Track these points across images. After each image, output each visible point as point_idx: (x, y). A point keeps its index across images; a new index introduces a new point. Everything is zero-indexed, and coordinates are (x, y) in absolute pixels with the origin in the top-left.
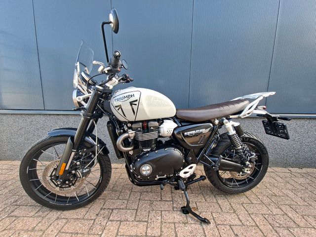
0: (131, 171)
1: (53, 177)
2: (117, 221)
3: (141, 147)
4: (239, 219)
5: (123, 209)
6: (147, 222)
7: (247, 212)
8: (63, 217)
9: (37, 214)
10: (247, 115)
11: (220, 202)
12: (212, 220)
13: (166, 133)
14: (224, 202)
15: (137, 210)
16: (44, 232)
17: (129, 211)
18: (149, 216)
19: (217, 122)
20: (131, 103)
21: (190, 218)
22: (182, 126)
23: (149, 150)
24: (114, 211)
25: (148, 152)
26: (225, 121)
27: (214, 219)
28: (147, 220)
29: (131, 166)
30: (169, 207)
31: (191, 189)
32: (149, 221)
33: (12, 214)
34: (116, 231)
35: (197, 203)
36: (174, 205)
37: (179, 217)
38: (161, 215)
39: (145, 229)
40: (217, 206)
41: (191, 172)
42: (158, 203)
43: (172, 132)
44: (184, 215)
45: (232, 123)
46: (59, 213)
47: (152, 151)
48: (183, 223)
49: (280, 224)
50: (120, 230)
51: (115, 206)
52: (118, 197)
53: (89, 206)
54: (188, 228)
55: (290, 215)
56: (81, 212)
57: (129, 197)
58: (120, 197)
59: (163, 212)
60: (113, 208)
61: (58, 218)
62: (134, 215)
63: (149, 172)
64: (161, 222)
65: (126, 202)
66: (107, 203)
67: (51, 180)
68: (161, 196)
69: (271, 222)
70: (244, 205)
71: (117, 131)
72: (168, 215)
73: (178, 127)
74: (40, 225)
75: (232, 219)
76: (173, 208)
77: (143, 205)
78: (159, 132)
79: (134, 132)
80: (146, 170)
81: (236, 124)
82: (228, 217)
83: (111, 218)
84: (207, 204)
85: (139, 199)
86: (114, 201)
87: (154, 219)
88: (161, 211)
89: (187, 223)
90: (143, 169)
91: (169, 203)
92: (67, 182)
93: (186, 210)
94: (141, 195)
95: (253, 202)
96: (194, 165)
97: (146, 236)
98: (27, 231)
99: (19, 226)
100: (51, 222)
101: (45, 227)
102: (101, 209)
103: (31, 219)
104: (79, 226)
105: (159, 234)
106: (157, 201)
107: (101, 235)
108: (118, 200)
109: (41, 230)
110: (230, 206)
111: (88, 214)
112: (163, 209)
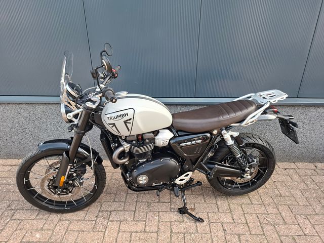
0: (128, 180)
1: (51, 187)
2: (117, 221)
3: (136, 158)
4: (232, 217)
5: (121, 211)
6: (145, 221)
7: (242, 212)
8: (64, 219)
9: (38, 217)
10: (250, 124)
11: (219, 203)
12: (207, 219)
13: (162, 143)
14: (223, 203)
15: (135, 211)
16: (53, 231)
17: (127, 213)
18: (146, 216)
19: (215, 132)
20: (125, 122)
21: (185, 217)
22: (179, 136)
23: (145, 160)
24: (112, 213)
25: (144, 163)
26: (224, 132)
27: (208, 219)
28: (145, 219)
29: (127, 175)
30: (166, 208)
32: (147, 221)
33: (14, 218)
34: (118, 229)
35: (196, 205)
36: (172, 207)
37: (176, 216)
38: (159, 215)
39: (144, 227)
40: (214, 207)
41: (187, 179)
42: (156, 204)
43: (167, 143)
44: (180, 215)
45: (231, 133)
46: (59, 215)
47: (147, 161)
48: (179, 221)
49: (269, 222)
50: (121, 228)
51: (112, 209)
52: (114, 200)
53: (86, 209)
54: (183, 225)
55: (283, 214)
56: (80, 214)
57: (126, 199)
58: (116, 200)
59: (160, 213)
60: (111, 210)
61: (60, 220)
62: (133, 215)
63: (145, 182)
64: (159, 221)
65: (123, 204)
66: (103, 206)
67: (49, 189)
68: (159, 198)
69: (261, 220)
70: (243, 206)
71: (112, 145)
72: (165, 215)
73: (175, 137)
74: (46, 225)
75: (226, 218)
76: (171, 209)
77: (140, 207)
78: (155, 143)
79: (129, 145)
80: (143, 180)
81: (236, 134)
82: (223, 216)
83: (111, 219)
84: (205, 205)
85: (137, 201)
86: (111, 203)
87: (151, 219)
88: (159, 212)
89: (183, 221)
90: (140, 179)
91: (167, 204)
92: (64, 190)
93: (183, 211)
94: (138, 197)
95: (253, 202)
96: (190, 173)
97: (145, 232)
98: (37, 230)
99: (28, 227)
100: (55, 223)
101: (52, 227)
102: (99, 211)
103: (35, 221)
104: (82, 226)
105: (156, 230)
106: (155, 203)
107: (105, 232)
108: (115, 203)
109: (50, 229)
110: (228, 207)
111: (87, 216)
112: (160, 210)
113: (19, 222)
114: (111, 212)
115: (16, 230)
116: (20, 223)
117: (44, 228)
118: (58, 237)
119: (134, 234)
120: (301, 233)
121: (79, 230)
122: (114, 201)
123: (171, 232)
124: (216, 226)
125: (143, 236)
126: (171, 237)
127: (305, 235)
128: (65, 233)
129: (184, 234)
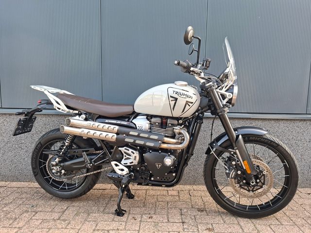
5: (122, 230)
11: (242, 223)
14: (247, 223)
15: (139, 231)
30: (178, 227)
31: (206, 211)
35: (214, 225)
36: (185, 227)
40: (237, 227)
42: (165, 224)
51: (111, 228)
60: (109, 229)
65: (124, 224)
66: (99, 225)
68: (168, 218)
70: (272, 227)
76: (184, 229)
77: (145, 226)
84: (225, 225)
85: (141, 221)
86: (109, 223)
91: (178, 225)
94: (142, 217)
95: (284, 223)
106: (163, 222)
108: (114, 222)
110: (253, 227)
114: (108, 231)
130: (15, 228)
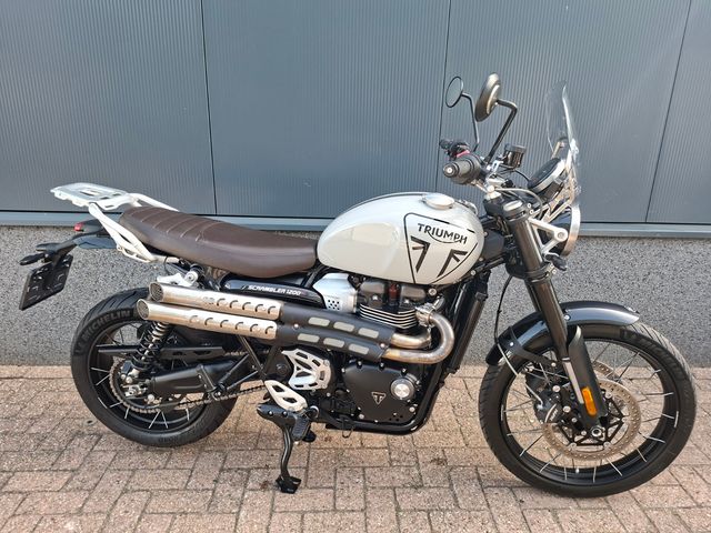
6: (334, 488)
15: (307, 468)
16: (109, 515)
18: (335, 477)
28: (332, 485)
30: (380, 459)
32: (338, 487)
33: (8, 488)
34: (269, 506)
35: (447, 451)
36: (393, 456)
37: (403, 476)
38: (364, 475)
39: (331, 499)
42: (356, 452)
48: (412, 486)
50: (276, 504)
51: (253, 464)
52: (256, 445)
54: (423, 494)
58: (261, 446)
59: (367, 471)
60: (250, 466)
61: (126, 491)
64: (365, 488)
72: (378, 474)
76: (391, 461)
77: (318, 458)
83: (250, 485)
84: (468, 451)
87: (347, 482)
88: (364, 468)
89: (421, 486)
91: (381, 452)
97: (335, 510)
98: (68, 515)
99: (44, 508)
100: (114, 498)
101: (106, 506)
102: (222, 470)
103: (63, 495)
104: (182, 502)
105: (362, 506)
106: (353, 449)
107: (238, 513)
108: (257, 452)
109: (100, 512)
111: (193, 480)
112: (367, 465)
113: (20, 497)
114: (249, 471)
115: (14, 515)
116: (24, 499)
117: (86, 509)
118: (122, 527)
119: (308, 517)
120: (689, 503)
121: (175, 510)
122: (256, 448)
123: (398, 509)
124: (500, 494)
125: (331, 520)
126: (398, 520)
127: (700, 506)
128: (140, 519)
129: (428, 512)
130: (65, 470)
